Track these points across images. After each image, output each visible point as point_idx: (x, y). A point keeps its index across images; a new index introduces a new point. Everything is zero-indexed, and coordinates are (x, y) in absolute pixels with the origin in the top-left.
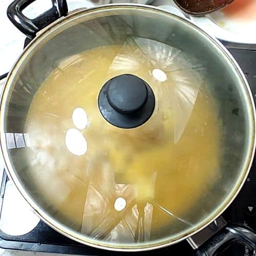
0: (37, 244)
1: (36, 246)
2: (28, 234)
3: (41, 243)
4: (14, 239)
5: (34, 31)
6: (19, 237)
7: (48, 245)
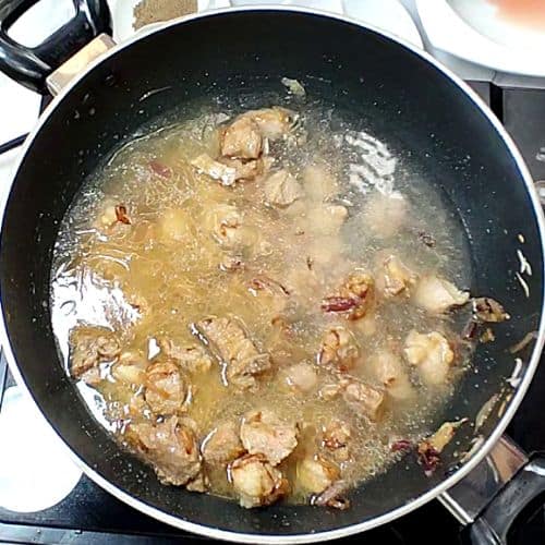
0: (73, 531)
1: (71, 535)
2: (52, 508)
3: (82, 530)
4: (22, 520)
5: (40, 76)
6: (33, 517)
7: (99, 534)
